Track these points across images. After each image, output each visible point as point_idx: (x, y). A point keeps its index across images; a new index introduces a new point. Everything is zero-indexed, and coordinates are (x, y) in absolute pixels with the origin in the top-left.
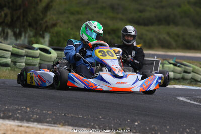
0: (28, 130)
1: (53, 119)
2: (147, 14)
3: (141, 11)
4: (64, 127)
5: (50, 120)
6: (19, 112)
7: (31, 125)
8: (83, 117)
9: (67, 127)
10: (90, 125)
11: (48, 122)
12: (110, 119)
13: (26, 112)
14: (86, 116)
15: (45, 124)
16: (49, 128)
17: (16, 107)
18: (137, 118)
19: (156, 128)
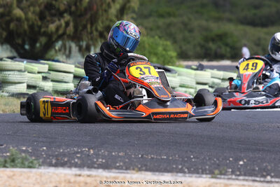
0: (89, 180)
1: (125, 163)
2: (265, 11)
3: (256, 7)
4: (140, 172)
5: (121, 164)
6: (79, 155)
7: (94, 172)
8: (168, 157)
9: (143, 172)
10: (177, 168)
11: (117, 168)
13: (89, 155)
14: (172, 156)
15: (114, 170)
16: (118, 175)
17: (76, 149)
18: (243, 155)
19: (269, 168)
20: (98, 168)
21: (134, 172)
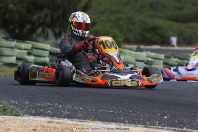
0: (58, 126)
1: (83, 114)
2: (185, 12)
3: (180, 9)
4: (94, 122)
5: (81, 115)
6: (51, 108)
7: (61, 120)
8: (114, 111)
9: (96, 122)
10: (120, 119)
11: (78, 118)
12: (140, 113)
13: (58, 108)
14: (117, 111)
15: (75, 120)
16: (79, 123)
17: (49, 104)
18: (167, 112)
19: (185, 121)
20: (64, 118)
21: (90, 121)
